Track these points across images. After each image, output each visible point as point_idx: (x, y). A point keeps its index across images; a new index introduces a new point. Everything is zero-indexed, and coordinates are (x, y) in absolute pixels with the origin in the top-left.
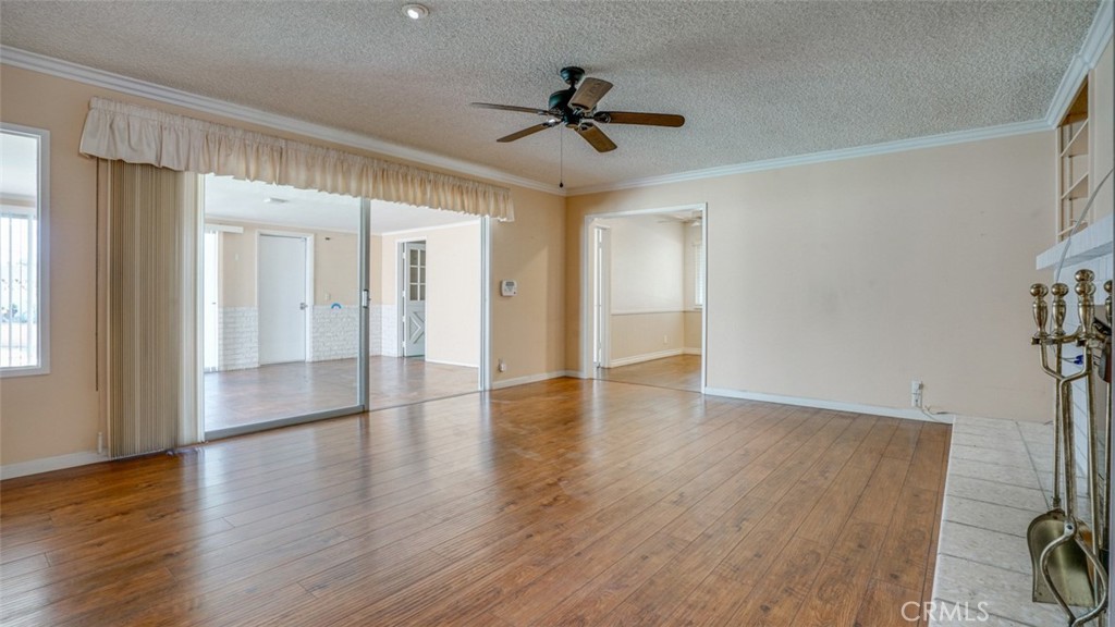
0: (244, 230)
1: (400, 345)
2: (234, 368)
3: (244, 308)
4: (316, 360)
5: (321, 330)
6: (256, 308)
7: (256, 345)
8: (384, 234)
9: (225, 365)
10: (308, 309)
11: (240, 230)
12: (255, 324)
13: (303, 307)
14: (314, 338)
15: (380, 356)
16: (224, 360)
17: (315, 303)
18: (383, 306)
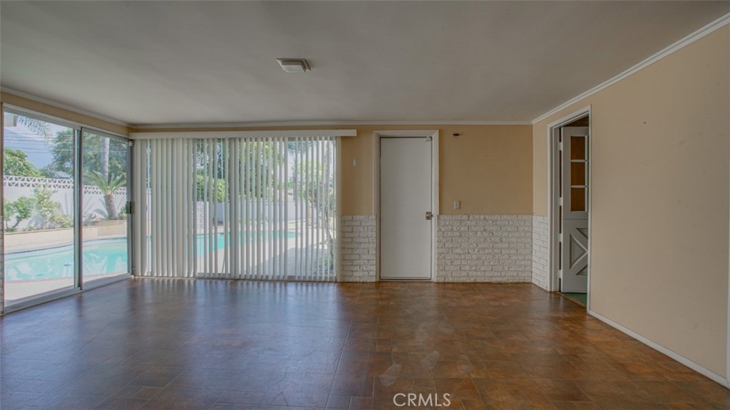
0: (358, 133)
1: (553, 274)
2: (351, 280)
3: (362, 217)
4: (441, 280)
5: (449, 245)
6: (374, 217)
7: (374, 257)
8: (534, 122)
9: (343, 276)
10: (433, 219)
11: (353, 133)
12: (373, 234)
13: (429, 216)
14: (440, 254)
15: (531, 283)
16: (342, 270)
17: (441, 212)
18: (534, 217)
